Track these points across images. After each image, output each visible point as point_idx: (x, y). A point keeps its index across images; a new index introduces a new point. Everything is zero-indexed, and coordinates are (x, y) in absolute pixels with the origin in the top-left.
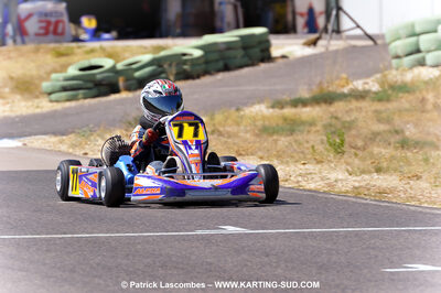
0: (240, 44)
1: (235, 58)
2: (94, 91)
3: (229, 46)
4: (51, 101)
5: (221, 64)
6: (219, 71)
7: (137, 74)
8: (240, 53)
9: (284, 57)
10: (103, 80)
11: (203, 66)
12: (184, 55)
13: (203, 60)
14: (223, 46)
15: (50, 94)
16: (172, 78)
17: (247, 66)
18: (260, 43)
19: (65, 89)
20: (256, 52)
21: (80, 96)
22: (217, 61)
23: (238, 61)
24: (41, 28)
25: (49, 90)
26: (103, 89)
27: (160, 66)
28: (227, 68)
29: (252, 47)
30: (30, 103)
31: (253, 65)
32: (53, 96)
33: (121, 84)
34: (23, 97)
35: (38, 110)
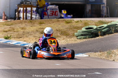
2: (91, 36)
4: (78, 39)
7: (103, 30)
10: (93, 32)
12: (116, 24)
15: (77, 37)
16: (113, 32)
19: (82, 35)
21: (87, 37)
24: (51, 13)
25: (77, 35)
26: (94, 35)
27: (109, 28)
32: (78, 37)
33: (99, 33)
34: (67, 37)
35: (76, 42)
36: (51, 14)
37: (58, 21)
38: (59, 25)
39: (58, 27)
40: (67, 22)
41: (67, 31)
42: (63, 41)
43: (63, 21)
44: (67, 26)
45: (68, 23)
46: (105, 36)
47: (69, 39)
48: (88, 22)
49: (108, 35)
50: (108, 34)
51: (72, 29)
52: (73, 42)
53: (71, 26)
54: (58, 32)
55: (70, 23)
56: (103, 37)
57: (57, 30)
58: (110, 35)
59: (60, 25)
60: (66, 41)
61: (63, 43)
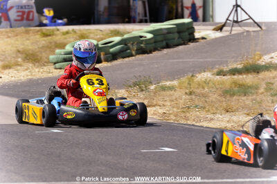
0: (176, 30)
1: (174, 39)
3: (169, 31)
4: (56, 69)
5: (164, 43)
6: (164, 48)
7: (111, 50)
8: (176, 35)
9: (203, 38)
11: (153, 45)
12: (141, 37)
13: (153, 41)
14: (166, 31)
15: (55, 63)
16: (134, 53)
17: (181, 45)
18: (188, 29)
19: (65, 60)
20: (186, 35)
22: (162, 41)
23: (176, 41)
24: (18, 16)
25: (54, 61)
27: (126, 45)
28: (168, 46)
29: (184, 32)
30: (41, 70)
31: (184, 44)
32: (57, 65)
33: (102, 56)
34: (35, 65)
35: (50, 75)
36: (19, 18)
37: (27, 32)
38: (28, 39)
39: (23, 44)
40: (44, 34)
41: (38, 54)
42: (23, 73)
43: (38, 31)
44: (44, 42)
45: (46, 35)
46: (115, 62)
47: (37, 70)
48: (90, 33)
49: (121, 59)
50: (124, 58)
51: (50, 48)
52: (45, 75)
53: (51, 43)
54: (20, 55)
55: (50, 35)
56: (109, 64)
57: (19, 51)
58: (127, 59)
59: (28, 41)
60: (29, 74)
61: (22, 78)
